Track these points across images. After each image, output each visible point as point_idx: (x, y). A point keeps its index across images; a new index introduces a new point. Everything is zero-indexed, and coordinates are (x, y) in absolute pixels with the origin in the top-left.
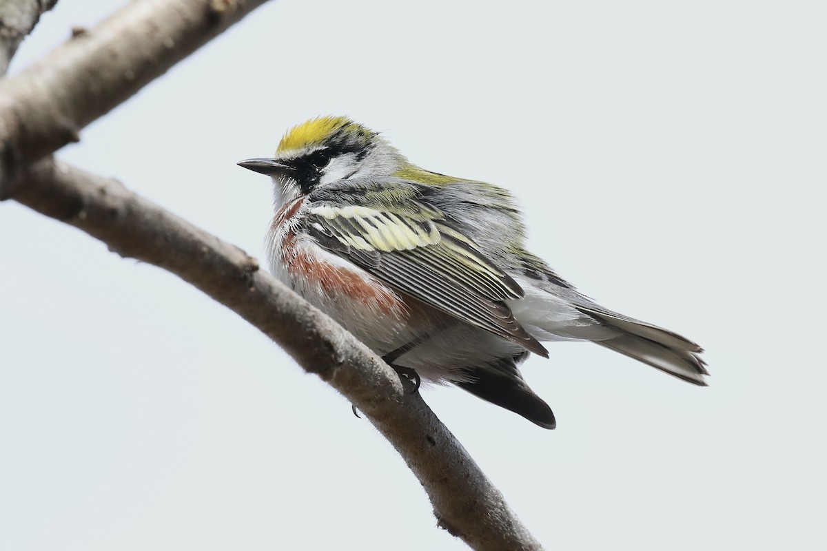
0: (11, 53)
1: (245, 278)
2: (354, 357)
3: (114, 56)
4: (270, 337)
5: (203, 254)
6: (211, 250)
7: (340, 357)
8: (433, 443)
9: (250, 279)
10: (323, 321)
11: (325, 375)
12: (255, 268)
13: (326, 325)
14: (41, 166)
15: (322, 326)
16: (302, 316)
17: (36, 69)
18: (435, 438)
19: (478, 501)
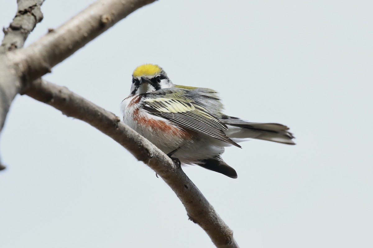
0: (25, 39)
1: (115, 125)
2: (157, 155)
3: (64, 40)
4: (124, 147)
5: (99, 115)
6: (102, 114)
7: (151, 155)
8: (187, 188)
9: (117, 125)
10: (145, 141)
11: (146, 161)
12: (119, 121)
13: (146, 143)
14: (37, 82)
15: (144, 143)
16: (137, 139)
17: (35, 45)
18: (188, 186)
19: (204, 210)
